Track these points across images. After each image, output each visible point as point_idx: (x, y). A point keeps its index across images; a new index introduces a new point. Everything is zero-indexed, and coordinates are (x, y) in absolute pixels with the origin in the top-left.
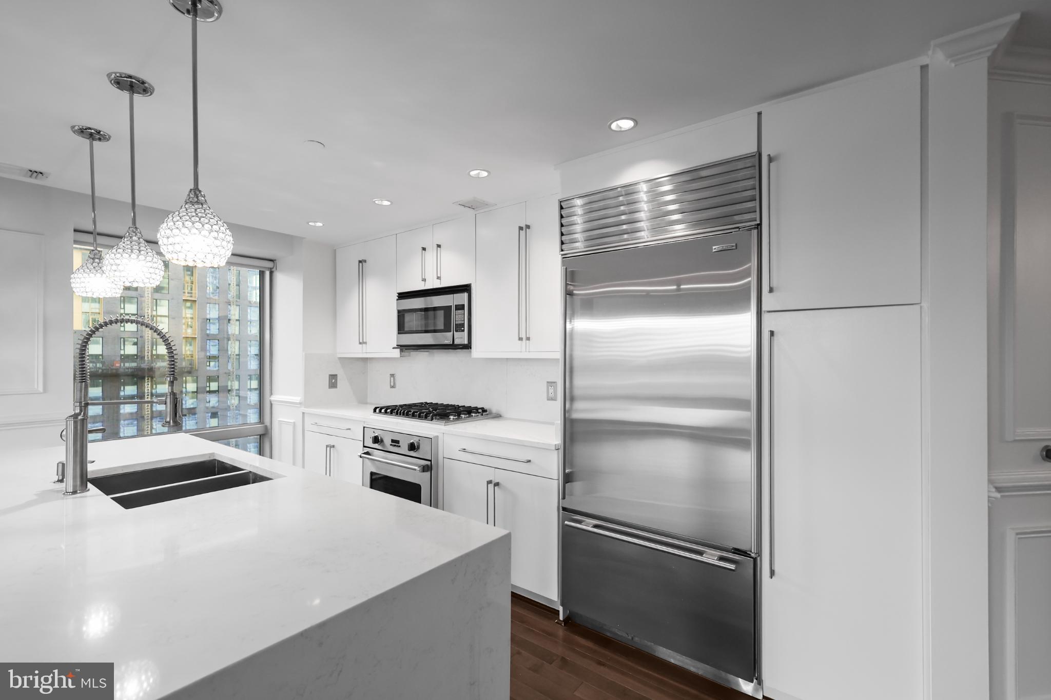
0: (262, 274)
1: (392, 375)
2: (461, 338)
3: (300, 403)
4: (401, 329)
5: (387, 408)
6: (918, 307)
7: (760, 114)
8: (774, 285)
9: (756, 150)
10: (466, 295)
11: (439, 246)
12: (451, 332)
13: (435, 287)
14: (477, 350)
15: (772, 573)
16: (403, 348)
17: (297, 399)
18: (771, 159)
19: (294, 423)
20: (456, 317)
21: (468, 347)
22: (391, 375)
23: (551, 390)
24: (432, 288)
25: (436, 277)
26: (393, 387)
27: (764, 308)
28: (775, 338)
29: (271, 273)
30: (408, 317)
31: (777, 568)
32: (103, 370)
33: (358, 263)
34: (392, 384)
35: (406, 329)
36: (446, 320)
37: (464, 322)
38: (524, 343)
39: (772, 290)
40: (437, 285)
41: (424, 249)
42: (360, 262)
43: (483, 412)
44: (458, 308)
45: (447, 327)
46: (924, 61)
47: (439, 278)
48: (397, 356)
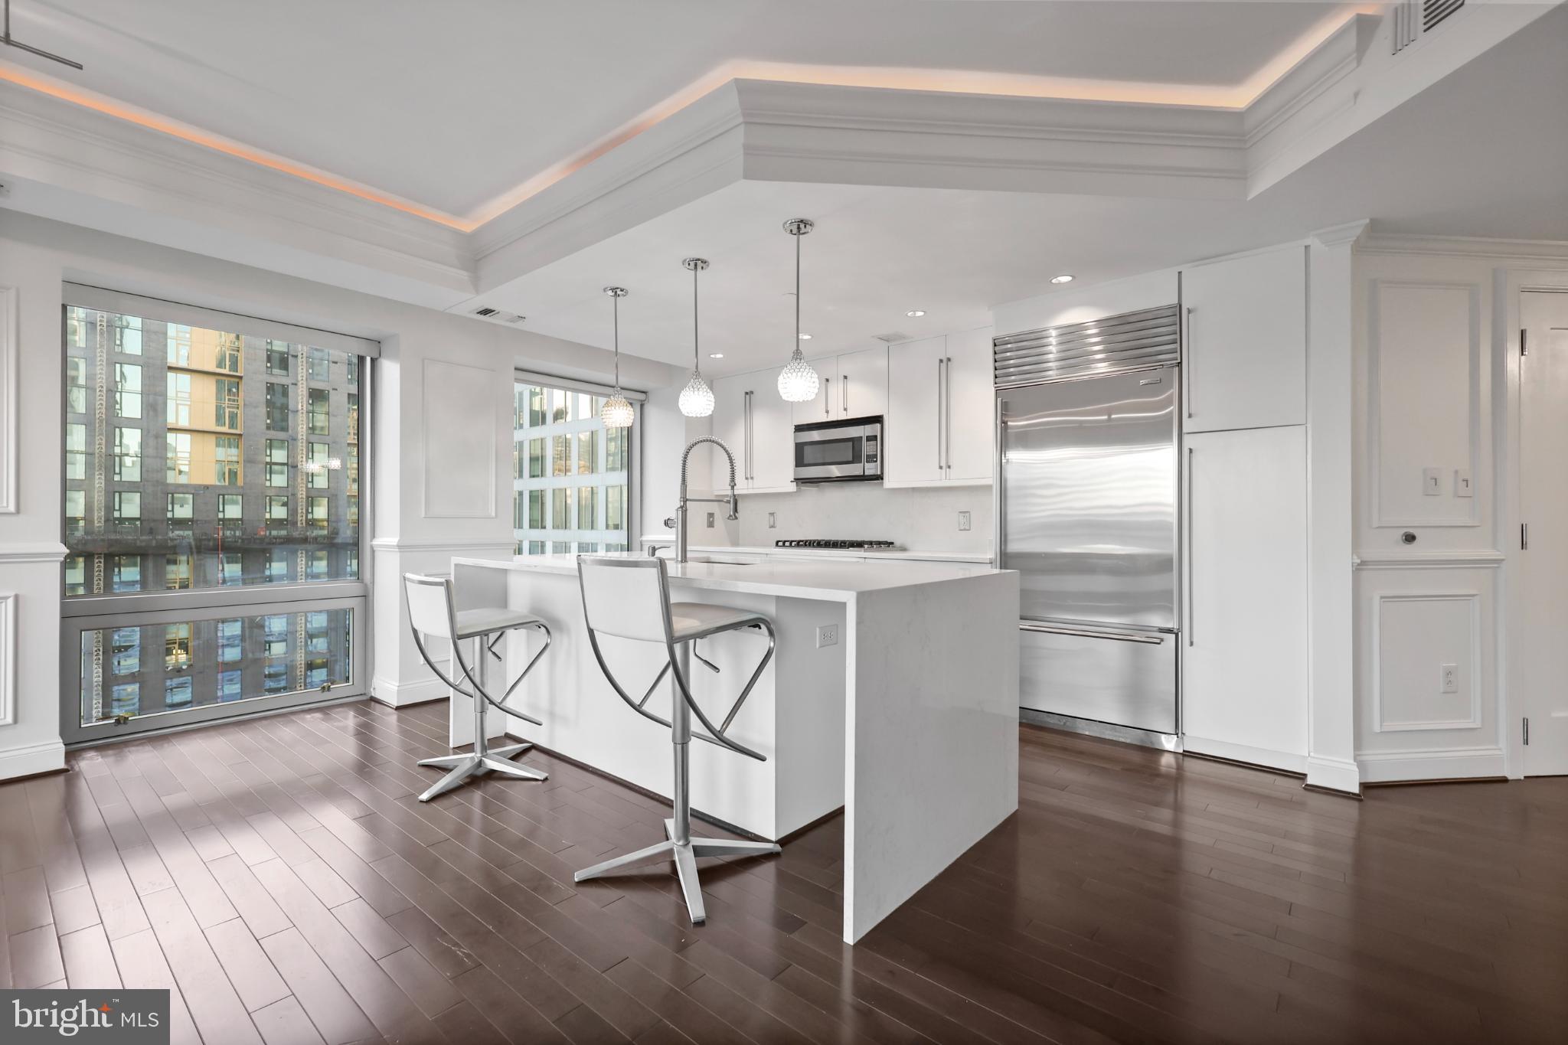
1: (772, 514)
2: (871, 469)
4: (800, 462)
5: (791, 542)
6: (1304, 427)
7: (1180, 273)
8: (1192, 412)
9: (1177, 302)
10: (878, 426)
11: (845, 377)
12: (861, 462)
13: (839, 419)
14: (889, 482)
15: (1192, 644)
16: (800, 481)
18: (1189, 311)
20: (867, 448)
21: (879, 478)
22: (770, 514)
23: (963, 521)
24: (836, 419)
25: (843, 409)
26: (772, 527)
27: (1185, 430)
28: (1193, 454)
29: (642, 406)
30: (807, 450)
31: (1195, 640)
32: (243, 540)
33: (744, 394)
34: (771, 524)
35: (806, 462)
36: (854, 451)
37: (875, 453)
38: (944, 471)
39: (1190, 416)
40: (843, 416)
41: (827, 380)
42: (747, 393)
43: (889, 544)
44: (869, 439)
45: (856, 458)
46: (1307, 242)
47: (845, 409)
48: (794, 489)
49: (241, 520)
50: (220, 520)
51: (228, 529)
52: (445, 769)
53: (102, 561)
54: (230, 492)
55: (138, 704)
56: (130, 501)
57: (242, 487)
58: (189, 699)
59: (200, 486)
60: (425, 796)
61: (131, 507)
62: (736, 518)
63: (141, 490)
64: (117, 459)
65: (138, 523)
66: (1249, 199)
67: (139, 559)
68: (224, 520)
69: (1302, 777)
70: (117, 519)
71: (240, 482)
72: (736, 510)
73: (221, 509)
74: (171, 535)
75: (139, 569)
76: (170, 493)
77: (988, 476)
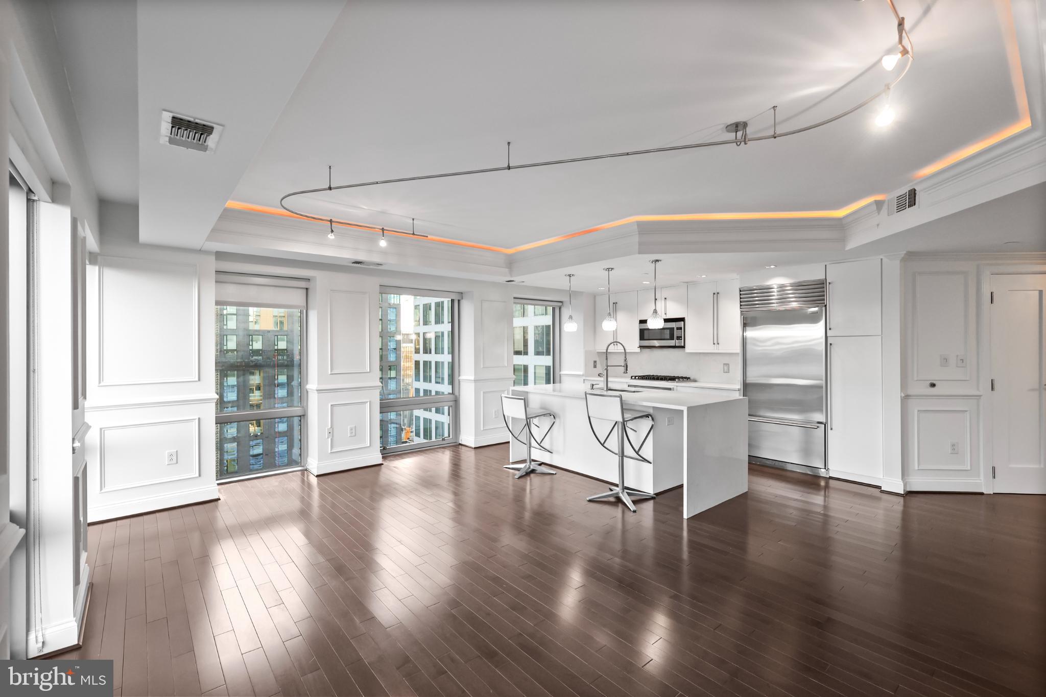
0: (554, 309)
2: (678, 343)
4: (642, 338)
5: (641, 376)
6: (881, 337)
7: (826, 265)
8: (832, 327)
9: (824, 278)
10: (683, 322)
11: (665, 298)
12: (674, 340)
14: (688, 349)
15: (831, 429)
16: (641, 347)
17: (581, 373)
18: (830, 283)
20: (676, 333)
21: (684, 347)
23: (726, 368)
27: (828, 335)
28: (833, 347)
29: (560, 308)
30: (646, 333)
31: (833, 427)
33: (612, 303)
35: (645, 338)
36: (671, 334)
37: (681, 335)
38: (716, 345)
39: (830, 329)
41: (656, 299)
42: (614, 303)
43: (687, 379)
44: (678, 329)
45: (672, 338)
46: (882, 257)
47: (665, 314)
48: (639, 351)
49: (286, 350)
50: (276, 350)
51: (280, 355)
53: (219, 374)
54: (280, 334)
55: (236, 454)
56: (231, 340)
57: (287, 331)
58: (262, 452)
59: (265, 330)
61: (232, 344)
62: (627, 373)
63: (237, 334)
64: (225, 317)
65: (235, 352)
66: (846, 249)
67: (236, 372)
68: (277, 350)
69: (879, 487)
70: (225, 350)
71: (285, 328)
72: (627, 370)
73: (276, 344)
74: (252, 359)
75: (236, 378)
76: (250, 335)
77: (738, 349)
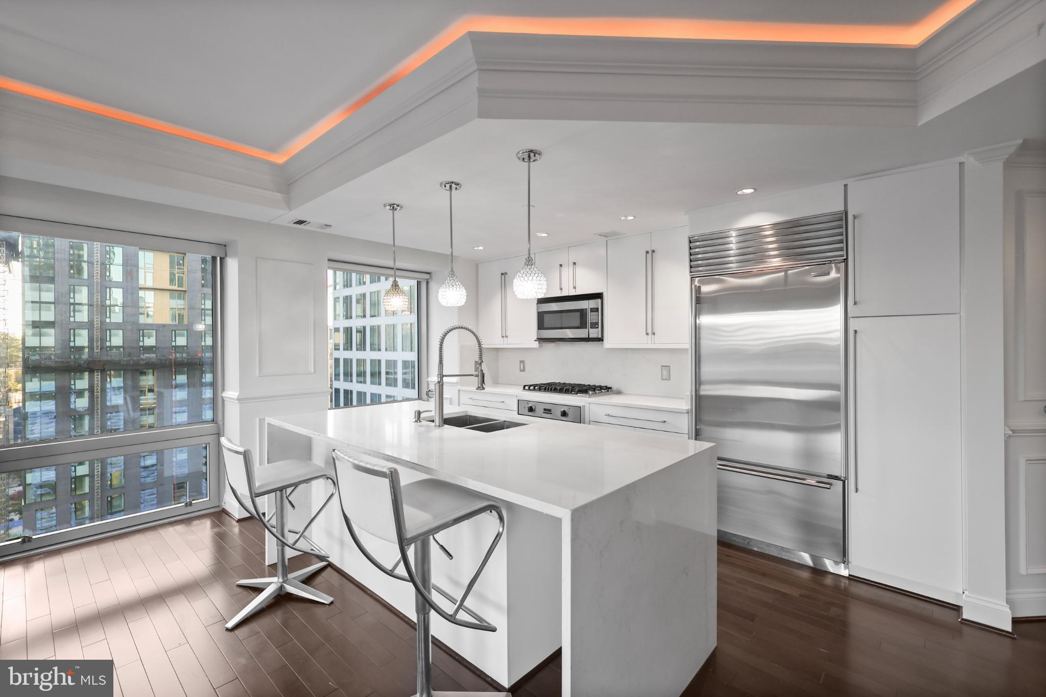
0: (419, 283)
1: (522, 362)
2: (594, 333)
3: (457, 383)
4: (541, 326)
5: (535, 386)
6: (958, 316)
7: (846, 186)
8: (857, 300)
9: (843, 209)
10: (599, 300)
11: (575, 263)
12: (587, 328)
13: (570, 295)
14: (608, 343)
15: (857, 490)
16: (541, 340)
18: (855, 217)
19: (451, 398)
20: (591, 318)
21: (600, 340)
22: (520, 361)
23: (665, 372)
24: (568, 295)
25: (573, 287)
26: (523, 370)
27: (850, 315)
28: (858, 335)
29: (427, 283)
30: (546, 317)
31: (859, 487)
32: (188, 359)
33: (500, 275)
34: (522, 368)
35: (545, 326)
36: (582, 319)
37: (597, 321)
38: (650, 336)
39: (855, 303)
40: (573, 293)
41: (561, 265)
42: (502, 274)
43: (608, 389)
44: (592, 310)
45: (583, 325)
46: (962, 159)
47: (575, 288)
48: (538, 347)
49: (187, 346)
50: (173, 347)
51: (179, 352)
52: (258, 590)
53: (99, 374)
54: (179, 328)
55: (123, 467)
56: (116, 335)
57: (186, 325)
58: (155, 463)
59: (160, 325)
60: (230, 624)
61: (117, 339)
63: (123, 328)
64: (108, 308)
65: (122, 349)
66: (920, 124)
67: (122, 372)
68: (175, 347)
69: (957, 609)
70: (108, 347)
71: (186, 322)
72: (483, 381)
73: (174, 340)
74: (142, 356)
75: (122, 378)
76: (141, 330)
77: (685, 341)
